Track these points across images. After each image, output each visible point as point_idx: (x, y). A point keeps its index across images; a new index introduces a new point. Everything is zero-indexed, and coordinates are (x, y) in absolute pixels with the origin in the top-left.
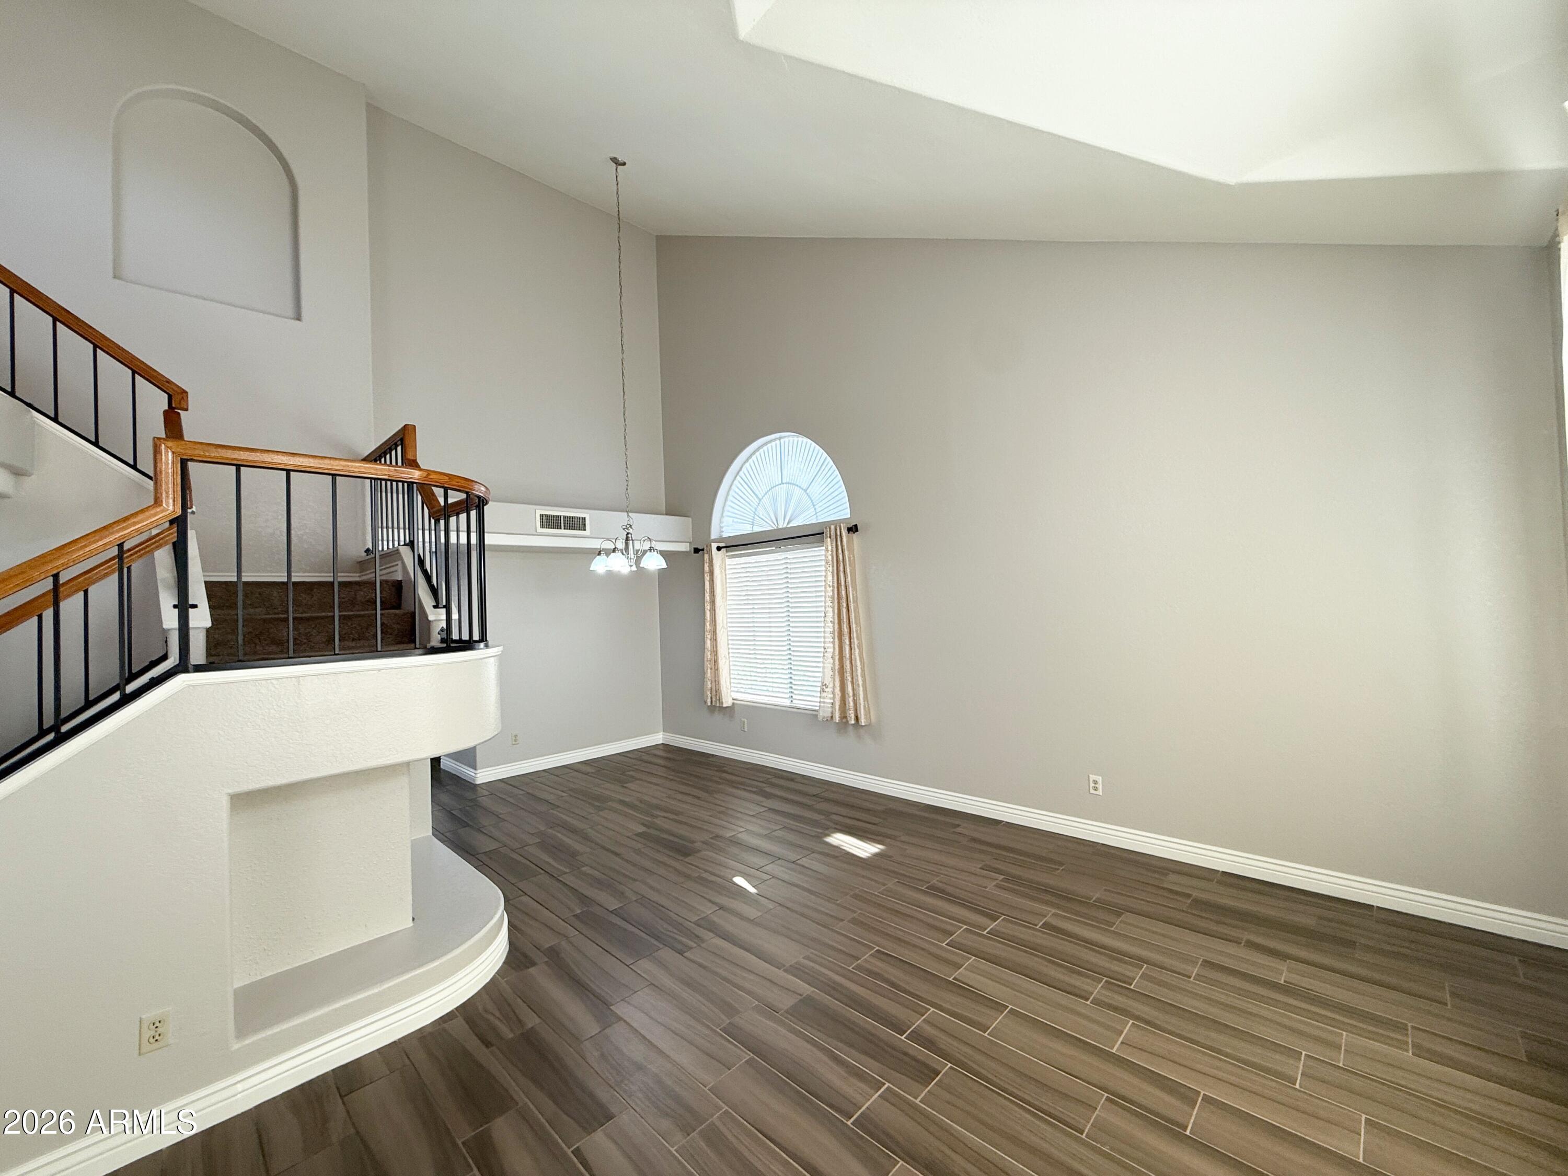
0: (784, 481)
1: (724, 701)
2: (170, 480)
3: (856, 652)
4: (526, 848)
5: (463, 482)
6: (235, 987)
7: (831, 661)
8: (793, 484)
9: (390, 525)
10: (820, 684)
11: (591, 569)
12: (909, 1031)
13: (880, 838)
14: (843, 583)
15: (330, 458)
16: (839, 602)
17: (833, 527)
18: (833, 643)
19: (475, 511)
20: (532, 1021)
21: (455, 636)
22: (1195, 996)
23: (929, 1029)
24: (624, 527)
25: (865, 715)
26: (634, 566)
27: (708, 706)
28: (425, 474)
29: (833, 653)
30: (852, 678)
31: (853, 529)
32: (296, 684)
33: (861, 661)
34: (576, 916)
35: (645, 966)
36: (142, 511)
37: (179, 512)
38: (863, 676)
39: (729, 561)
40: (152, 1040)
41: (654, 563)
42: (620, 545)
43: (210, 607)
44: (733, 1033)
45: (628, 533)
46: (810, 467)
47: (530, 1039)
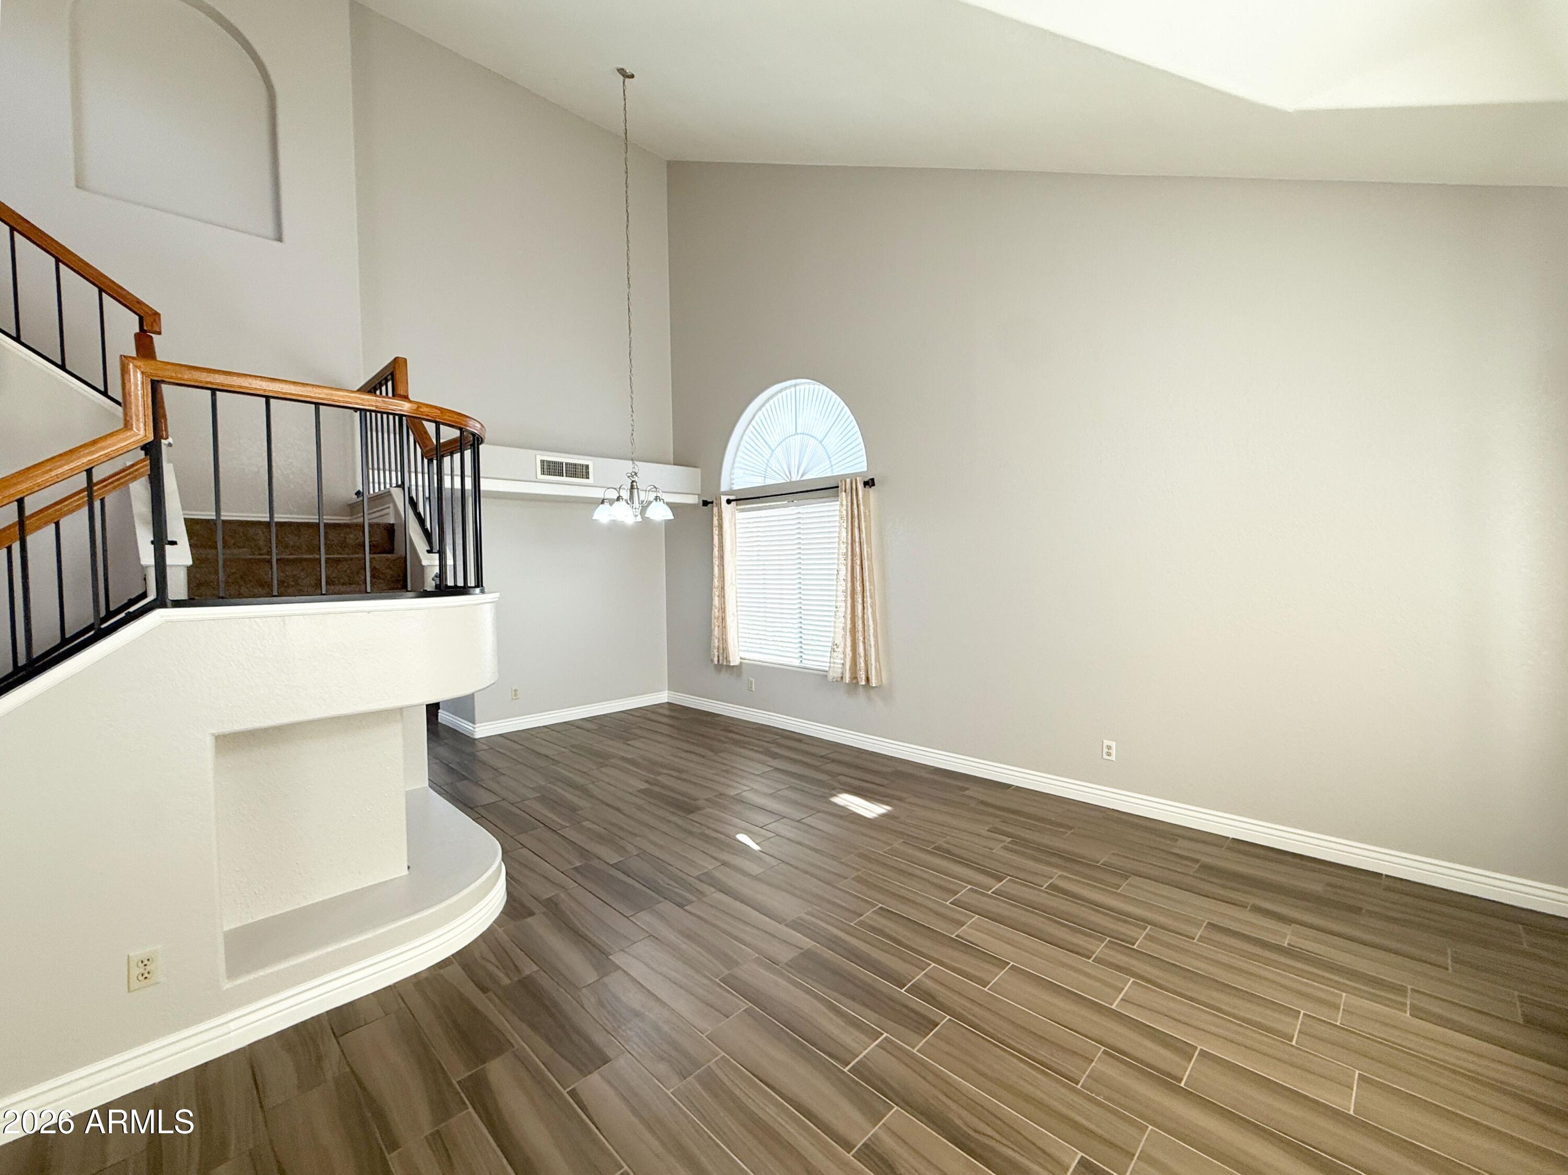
0: (799, 431)
1: (731, 659)
2: (140, 403)
3: (869, 611)
4: (526, 802)
5: (455, 416)
6: (226, 929)
7: (843, 620)
8: (808, 435)
9: (381, 467)
10: (830, 644)
11: (594, 518)
12: (909, 985)
13: (886, 799)
14: (857, 539)
15: (313, 385)
16: (852, 560)
17: (848, 481)
18: (846, 601)
19: (470, 450)
20: (529, 968)
21: (450, 583)
22: (1199, 956)
23: (929, 984)
24: (629, 475)
25: (876, 676)
26: (639, 516)
27: (716, 665)
28: (415, 406)
29: (845, 612)
30: (864, 639)
31: (869, 483)
32: (282, 623)
33: (873, 621)
34: (576, 869)
35: (644, 918)
36: (111, 435)
37: (151, 438)
38: (876, 636)
39: (739, 515)
40: (141, 978)
41: (660, 513)
42: (625, 494)
43: (190, 545)
44: (733, 984)
45: (633, 482)
46: (826, 417)
47: (527, 985)
